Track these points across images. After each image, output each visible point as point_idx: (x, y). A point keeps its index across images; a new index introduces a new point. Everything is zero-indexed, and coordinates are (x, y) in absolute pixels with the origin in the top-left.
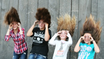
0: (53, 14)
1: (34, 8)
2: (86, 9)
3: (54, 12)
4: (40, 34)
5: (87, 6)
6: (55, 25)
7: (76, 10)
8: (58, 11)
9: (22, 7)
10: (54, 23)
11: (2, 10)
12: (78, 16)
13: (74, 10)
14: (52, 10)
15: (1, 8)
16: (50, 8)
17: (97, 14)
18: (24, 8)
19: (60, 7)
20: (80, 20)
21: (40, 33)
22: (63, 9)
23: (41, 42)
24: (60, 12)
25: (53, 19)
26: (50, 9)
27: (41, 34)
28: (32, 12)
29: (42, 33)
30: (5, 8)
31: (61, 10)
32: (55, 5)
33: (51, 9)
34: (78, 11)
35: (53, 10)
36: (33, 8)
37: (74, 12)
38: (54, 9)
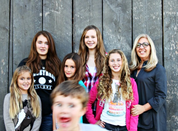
0: (115, 18)
3: (118, 15)
6: (124, 44)
7: (173, 10)
10: (119, 40)
13: (170, 11)
14: (114, 9)
16: (108, 3)
22: (142, 7)
24: (134, 15)
25: (118, 30)
26: (108, 5)
28: (57, 10)
31: (138, 9)
33: (111, 6)
35: (117, 8)
36: (58, 1)
37: (169, 15)
38: (118, 5)
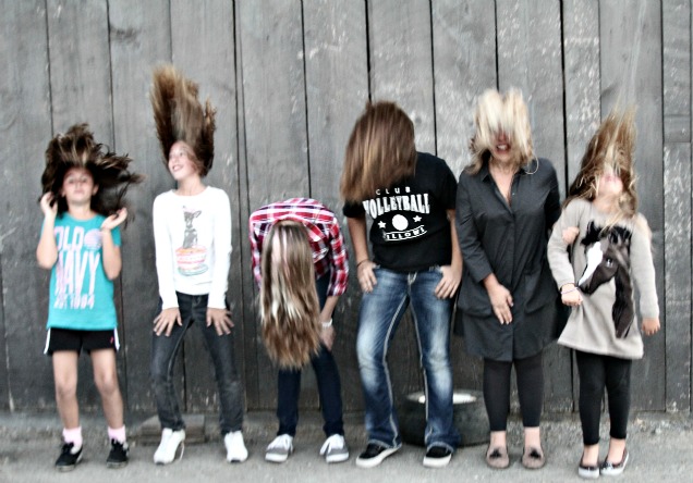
0: (460, 56)
1: (346, 22)
2: (639, 31)
3: (466, 48)
4: (399, 199)
5: (642, 14)
7: (586, 34)
8: (489, 42)
9: (259, 17)
11: (113, 35)
12: (597, 65)
13: (578, 36)
14: (456, 37)
15: (105, 25)
16: (444, 24)
17: (688, 55)
18: (276, 25)
19: (501, 23)
20: (609, 83)
21: (397, 191)
22: (518, 30)
23: (416, 232)
25: (467, 82)
26: (444, 28)
27: (403, 193)
29: (408, 189)
30: (137, 21)
31: (508, 34)
32: (470, 11)
33: (449, 30)
34: (596, 41)
35: (464, 35)
36: (336, 24)
37: (578, 45)
38: (466, 28)
